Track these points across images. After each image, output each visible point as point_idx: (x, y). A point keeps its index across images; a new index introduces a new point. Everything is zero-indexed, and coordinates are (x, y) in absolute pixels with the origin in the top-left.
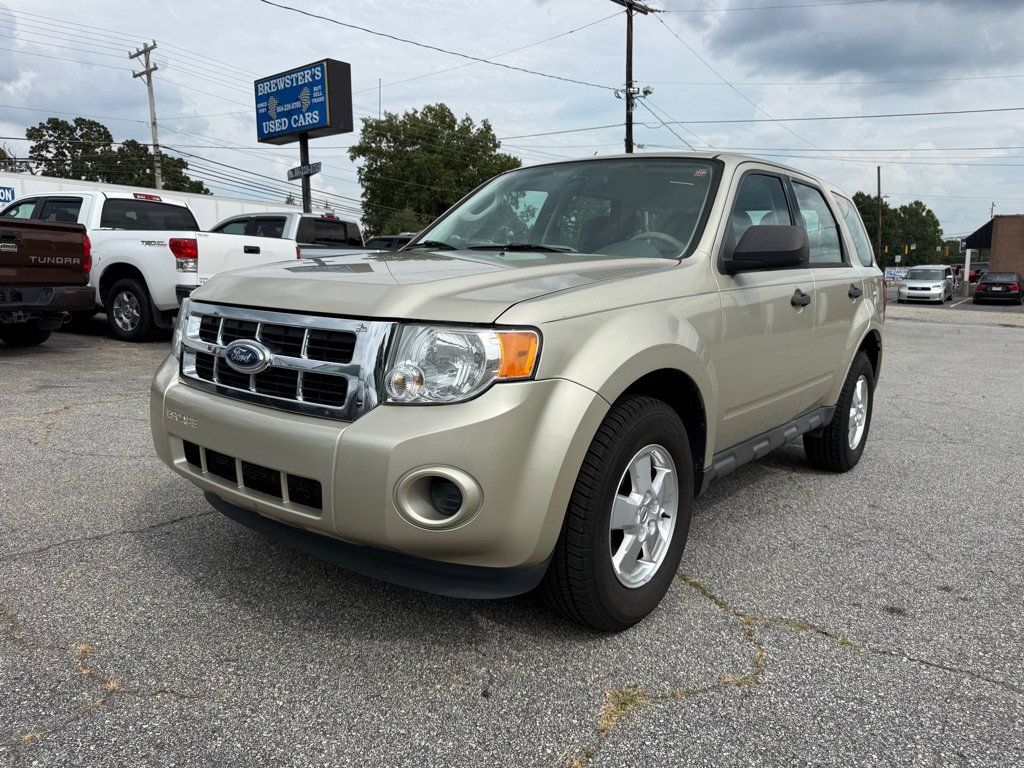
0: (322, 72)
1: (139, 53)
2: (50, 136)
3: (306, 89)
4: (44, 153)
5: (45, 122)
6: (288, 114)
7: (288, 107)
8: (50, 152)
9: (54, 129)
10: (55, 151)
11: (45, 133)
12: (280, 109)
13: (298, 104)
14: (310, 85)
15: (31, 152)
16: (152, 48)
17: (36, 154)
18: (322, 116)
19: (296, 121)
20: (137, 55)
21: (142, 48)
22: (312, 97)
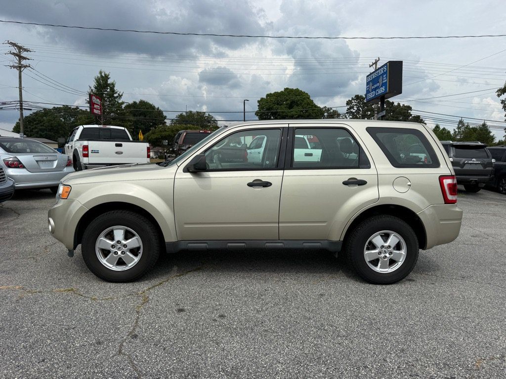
0: (387, 68)
1: (373, 64)
2: (355, 103)
3: (381, 77)
4: (352, 110)
5: (354, 97)
6: (375, 89)
7: (375, 86)
8: (354, 109)
9: (356, 99)
10: (356, 109)
11: (353, 101)
12: (373, 87)
13: (378, 84)
14: (382, 75)
15: (347, 110)
16: (378, 61)
17: (349, 112)
18: (386, 88)
19: (377, 92)
20: (372, 65)
21: (374, 61)
22: (383, 80)
